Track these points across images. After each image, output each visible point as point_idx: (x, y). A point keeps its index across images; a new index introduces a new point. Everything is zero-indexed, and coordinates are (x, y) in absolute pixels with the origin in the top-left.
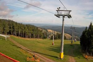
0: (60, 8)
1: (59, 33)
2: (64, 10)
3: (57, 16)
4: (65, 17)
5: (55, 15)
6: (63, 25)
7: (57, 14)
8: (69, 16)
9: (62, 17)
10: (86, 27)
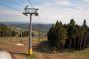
0: (27, 6)
1: (27, 30)
2: (31, 8)
3: (25, 14)
4: (33, 15)
5: (23, 13)
6: (30, 22)
7: (24, 12)
8: (37, 14)
9: (30, 15)
10: (53, 24)
